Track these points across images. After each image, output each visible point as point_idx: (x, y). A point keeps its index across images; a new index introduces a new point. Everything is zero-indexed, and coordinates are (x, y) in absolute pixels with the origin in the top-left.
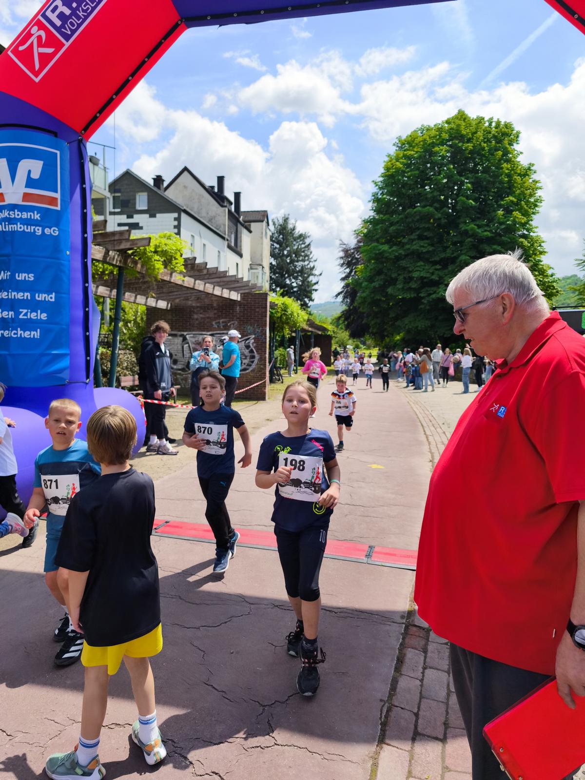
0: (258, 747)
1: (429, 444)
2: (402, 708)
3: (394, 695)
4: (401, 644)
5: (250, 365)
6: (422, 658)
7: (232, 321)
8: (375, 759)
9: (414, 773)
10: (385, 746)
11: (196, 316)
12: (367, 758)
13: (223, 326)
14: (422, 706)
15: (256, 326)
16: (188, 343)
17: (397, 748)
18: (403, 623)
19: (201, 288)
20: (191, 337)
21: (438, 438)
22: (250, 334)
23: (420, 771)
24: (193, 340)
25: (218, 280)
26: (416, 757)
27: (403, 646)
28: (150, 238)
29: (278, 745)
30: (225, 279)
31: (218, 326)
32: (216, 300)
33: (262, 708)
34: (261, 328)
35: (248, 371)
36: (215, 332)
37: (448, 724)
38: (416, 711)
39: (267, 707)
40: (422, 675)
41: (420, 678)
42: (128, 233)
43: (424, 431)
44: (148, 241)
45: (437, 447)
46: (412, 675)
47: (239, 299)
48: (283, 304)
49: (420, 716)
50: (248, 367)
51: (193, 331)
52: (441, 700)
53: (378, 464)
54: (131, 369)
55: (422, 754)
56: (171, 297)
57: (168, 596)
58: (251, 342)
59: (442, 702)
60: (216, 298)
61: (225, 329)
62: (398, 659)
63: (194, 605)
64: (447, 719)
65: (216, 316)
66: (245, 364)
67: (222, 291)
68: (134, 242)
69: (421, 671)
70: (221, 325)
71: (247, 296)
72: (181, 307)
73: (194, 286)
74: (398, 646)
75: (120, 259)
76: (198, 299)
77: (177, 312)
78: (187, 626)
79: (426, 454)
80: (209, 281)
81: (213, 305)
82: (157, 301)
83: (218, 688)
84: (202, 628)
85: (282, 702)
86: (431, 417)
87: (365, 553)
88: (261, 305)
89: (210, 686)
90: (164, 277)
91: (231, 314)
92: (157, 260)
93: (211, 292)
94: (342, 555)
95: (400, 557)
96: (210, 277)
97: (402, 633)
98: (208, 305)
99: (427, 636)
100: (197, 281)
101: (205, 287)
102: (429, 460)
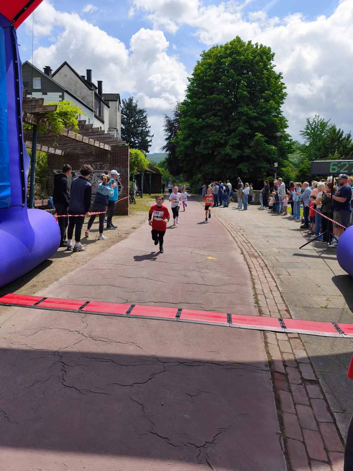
1: (237, 242)
2: (293, 439)
3: (284, 429)
4: (273, 387)
6: (291, 397)
7: (106, 163)
11: (81, 160)
13: (99, 167)
14: (305, 436)
15: (121, 168)
18: (268, 371)
19: (87, 142)
21: (240, 239)
25: (98, 136)
27: (275, 389)
28: (57, 106)
30: (102, 136)
31: (96, 167)
32: (95, 150)
34: (124, 169)
37: (327, 449)
38: (302, 440)
39: (202, 448)
40: (294, 409)
41: (295, 413)
42: (42, 101)
43: (231, 234)
44: (55, 107)
45: (242, 245)
46: (289, 411)
47: (110, 150)
48: (135, 154)
49: (307, 444)
52: (314, 429)
53: (211, 256)
54: (39, 195)
56: (65, 148)
59: (316, 431)
61: (101, 169)
62: (276, 400)
64: (325, 446)
65: (95, 160)
67: (100, 144)
68: (46, 108)
69: (294, 407)
70: (98, 166)
71: (115, 148)
72: (71, 154)
73: (82, 140)
74: (272, 389)
75: (34, 119)
76: (82, 149)
77: (69, 157)
78: (124, 385)
79: (237, 249)
80: (92, 137)
81: (92, 153)
82: (55, 150)
83: (161, 436)
84: (135, 385)
85: (210, 442)
86: (231, 225)
87: (226, 320)
88: (124, 154)
89: (156, 434)
90: (64, 133)
91: (105, 159)
92: (60, 122)
93: (93, 144)
94: (213, 322)
95: (249, 321)
96: (93, 134)
97: (271, 378)
98: (89, 153)
99: (287, 380)
100: (84, 137)
101: (89, 141)
102: (240, 253)
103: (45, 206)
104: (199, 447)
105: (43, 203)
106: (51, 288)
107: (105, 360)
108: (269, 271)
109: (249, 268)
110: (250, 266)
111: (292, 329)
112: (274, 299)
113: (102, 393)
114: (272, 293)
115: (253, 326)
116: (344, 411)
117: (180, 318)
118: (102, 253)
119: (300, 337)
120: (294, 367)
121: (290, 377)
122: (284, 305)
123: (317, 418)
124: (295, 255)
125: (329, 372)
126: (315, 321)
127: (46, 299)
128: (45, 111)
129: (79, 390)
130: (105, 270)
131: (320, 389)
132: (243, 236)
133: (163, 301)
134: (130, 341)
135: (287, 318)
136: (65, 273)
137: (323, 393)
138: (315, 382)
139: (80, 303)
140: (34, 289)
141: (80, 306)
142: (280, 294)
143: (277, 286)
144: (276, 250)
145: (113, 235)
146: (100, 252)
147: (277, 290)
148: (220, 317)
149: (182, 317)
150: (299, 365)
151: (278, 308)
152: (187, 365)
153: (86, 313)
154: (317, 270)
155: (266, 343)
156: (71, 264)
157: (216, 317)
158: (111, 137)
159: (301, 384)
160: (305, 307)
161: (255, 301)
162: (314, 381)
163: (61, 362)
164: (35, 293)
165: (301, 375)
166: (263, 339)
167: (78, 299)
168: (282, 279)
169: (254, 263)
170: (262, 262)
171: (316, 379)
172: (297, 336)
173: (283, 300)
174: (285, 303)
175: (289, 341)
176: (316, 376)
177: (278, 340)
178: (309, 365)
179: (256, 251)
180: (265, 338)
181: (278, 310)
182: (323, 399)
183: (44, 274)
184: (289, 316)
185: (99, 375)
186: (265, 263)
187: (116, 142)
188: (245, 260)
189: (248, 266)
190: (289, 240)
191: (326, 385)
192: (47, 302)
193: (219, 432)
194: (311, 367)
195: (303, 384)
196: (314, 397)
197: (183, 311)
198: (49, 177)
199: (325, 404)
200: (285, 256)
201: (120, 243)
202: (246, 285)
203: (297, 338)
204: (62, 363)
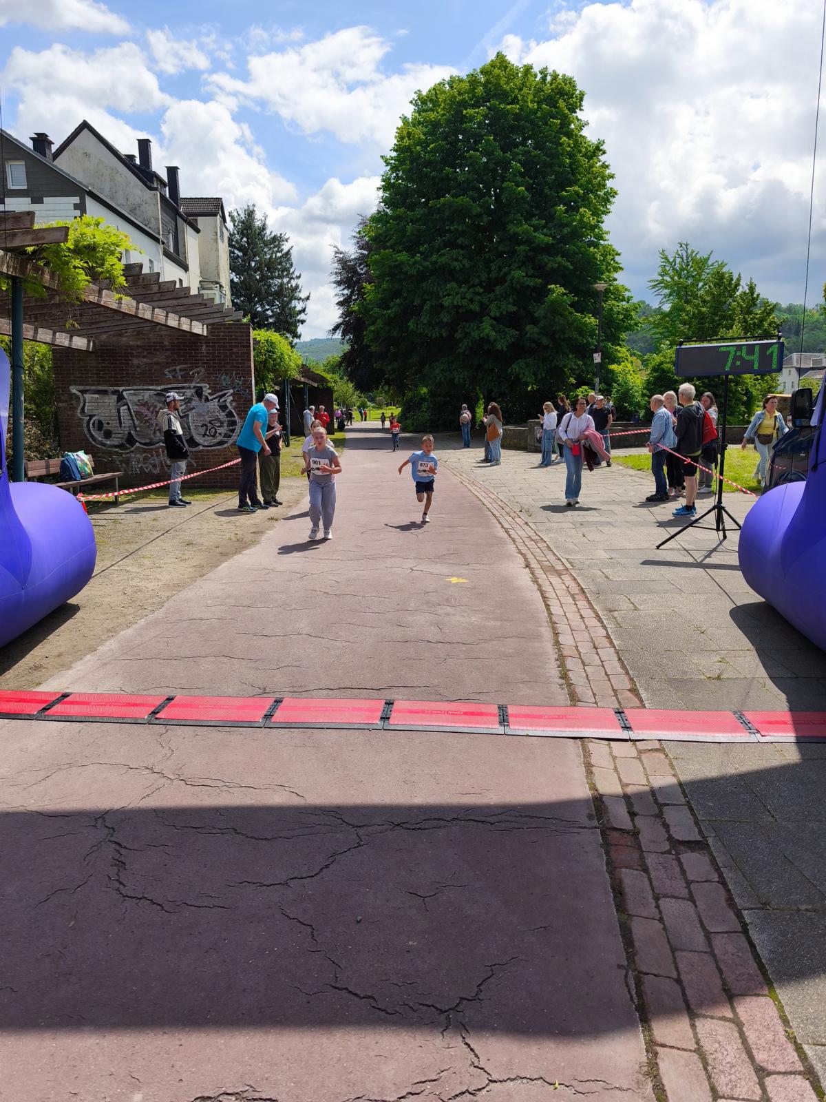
0: (463, 1093)
1: (514, 541)
2: (655, 975)
3: (635, 954)
4: (608, 864)
5: (230, 436)
6: (647, 883)
7: (196, 367)
8: (655, 1077)
9: (719, 1089)
10: (659, 1049)
11: (136, 362)
12: (641, 1076)
13: (182, 377)
14: (681, 966)
15: (234, 375)
16: (127, 404)
17: (679, 1049)
18: (596, 828)
19: (148, 316)
20: (130, 394)
21: (521, 533)
22: (226, 388)
23: (727, 1085)
24: (135, 399)
25: (175, 302)
26: (710, 1062)
27: (612, 867)
28: (67, 228)
29: (495, 1081)
30: (185, 301)
31: (173, 376)
32: (169, 335)
33: (443, 1016)
34: (242, 379)
35: (226, 445)
36: (169, 386)
37: (729, 990)
38: (675, 975)
39: (452, 1011)
40: (656, 910)
41: (658, 917)
42: (29, 218)
43: (500, 523)
44: (63, 233)
45: (526, 546)
46: (645, 914)
47: (205, 334)
48: (267, 341)
49: (685, 983)
50: (226, 439)
51: (134, 384)
52: (701, 949)
53: (458, 576)
54: (37, 447)
55: (716, 1051)
56: (94, 332)
57: (214, 831)
58: (229, 400)
59: (705, 952)
60: (168, 333)
61: (185, 382)
62: (614, 890)
63: (264, 842)
64: (724, 984)
65: (170, 360)
66: (220, 434)
67: (179, 321)
68: (40, 234)
69: (654, 905)
70: (179, 375)
71: (218, 329)
72: (111, 348)
73: (136, 312)
74: (605, 868)
75: (14, 263)
76: (137, 334)
77: (105, 355)
78: (265, 883)
79: (516, 557)
80: (160, 303)
81: (163, 343)
82: (71, 337)
83: (358, 992)
84: (291, 883)
85: (471, 998)
86: (500, 503)
87: (497, 719)
88: (240, 343)
89: (344, 991)
90: (90, 297)
91: (194, 356)
92: (80, 268)
93: (163, 322)
94: (465, 725)
95: (549, 718)
96: (163, 298)
97: (602, 844)
98: (154, 343)
99: (637, 844)
100: (141, 305)
101: (153, 314)
102: (524, 566)
103: (54, 475)
104: (445, 1012)
105: (48, 467)
106: (78, 670)
107: (219, 831)
108: (589, 603)
109: (544, 597)
110: (547, 595)
111: (644, 732)
112: (603, 667)
113: (214, 906)
114: (597, 654)
115: (558, 729)
116: (764, 905)
117: (391, 721)
118: (200, 582)
119: (663, 747)
120: (652, 816)
121: (644, 839)
122: (626, 678)
123: (706, 925)
124: (646, 563)
125: (730, 821)
126: (696, 710)
127: (68, 696)
128: (37, 243)
129: (158, 905)
130: (208, 622)
131: (711, 860)
132: (528, 525)
133: (349, 685)
134: (276, 783)
135: (632, 708)
136: (112, 632)
137: (717, 869)
138: (699, 845)
139: (151, 701)
140: (36, 674)
141: (152, 709)
142: (615, 655)
143: (608, 637)
144: (603, 555)
145: (224, 537)
146: (193, 579)
147: (608, 645)
148: (481, 714)
149: (396, 720)
150: (664, 810)
151: (612, 685)
152: (410, 829)
153: (167, 724)
154: (697, 595)
155: (589, 767)
156: (125, 611)
157: (472, 714)
158: (205, 302)
159: (669, 852)
160: (671, 681)
161: (560, 672)
162: (697, 842)
163: (111, 841)
164: (40, 684)
165: (668, 831)
166: (582, 756)
167: (145, 693)
168: (620, 620)
169: (556, 586)
170: (572, 584)
171: (701, 839)
172: (657, 745)
173: (624, 667)
174: (627, 673)
175: (640, 759)
176: (700, 832)
177: (614, 758)
178: (686, 810)
179: (559, 559)
180: (584, 756)
181: (613, 690)
182: (718, 882)
183: (60, 638)
184: (638, 703)
185: (205, 866)
186: (579, 585)
187: (218, 315)
188: (535, 580)
189: (542, 594)
190: (632, 530)
191: (722, 849)
192: (72, 703)
193: (491, 973)
194: (689, 811)
195: (673, 852)
196: (699, 880)
197: (395, 706)
198: (60, 404)
199: (723, 892)
200: (624, 566)
201: (240, 556)
202: (537, 637)
203: (657, 750)
204: (114, 845)
